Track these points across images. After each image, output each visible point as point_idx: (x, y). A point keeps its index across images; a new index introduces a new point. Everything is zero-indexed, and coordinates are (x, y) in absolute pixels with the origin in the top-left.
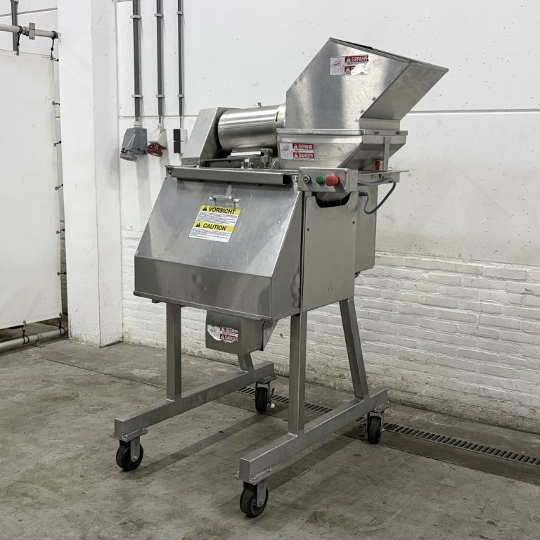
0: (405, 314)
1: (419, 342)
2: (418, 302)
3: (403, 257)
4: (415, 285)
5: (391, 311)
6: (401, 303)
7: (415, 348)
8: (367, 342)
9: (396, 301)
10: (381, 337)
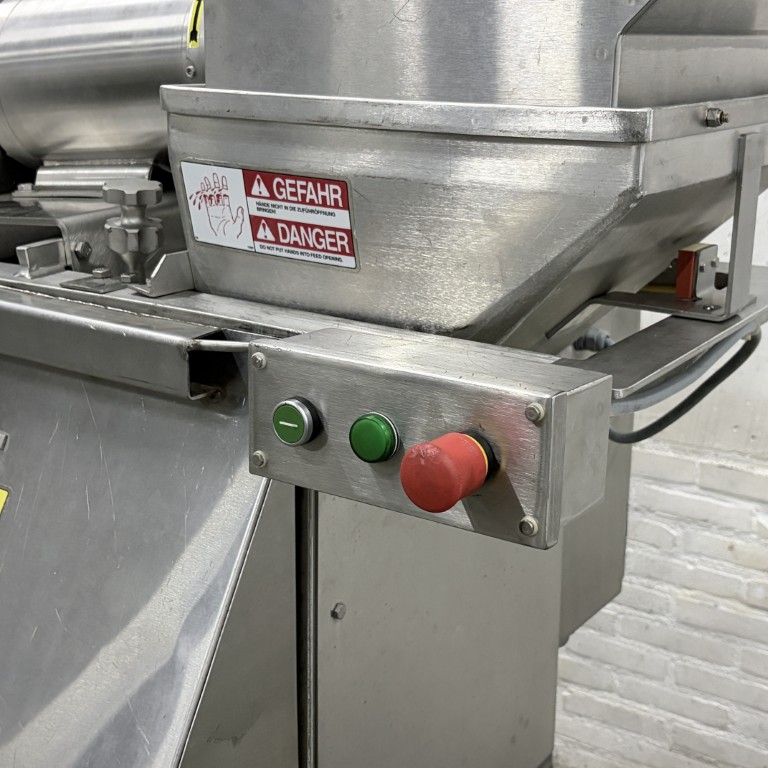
0: (696, 627)
1: (735, 713)
2: (738, 598)
3: (692, 458)
4: (731, 548)
5: (651, 612)
6: (683, 594)
7: (723, 728)
8: (573, 688)
9: (666, 588)
10: (616, 680)
